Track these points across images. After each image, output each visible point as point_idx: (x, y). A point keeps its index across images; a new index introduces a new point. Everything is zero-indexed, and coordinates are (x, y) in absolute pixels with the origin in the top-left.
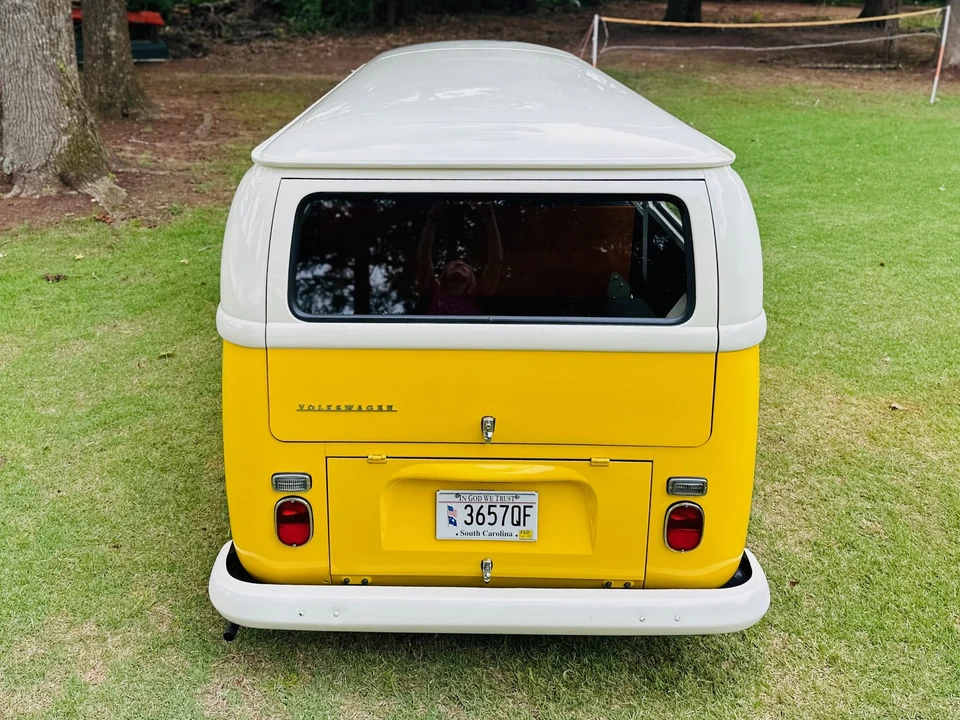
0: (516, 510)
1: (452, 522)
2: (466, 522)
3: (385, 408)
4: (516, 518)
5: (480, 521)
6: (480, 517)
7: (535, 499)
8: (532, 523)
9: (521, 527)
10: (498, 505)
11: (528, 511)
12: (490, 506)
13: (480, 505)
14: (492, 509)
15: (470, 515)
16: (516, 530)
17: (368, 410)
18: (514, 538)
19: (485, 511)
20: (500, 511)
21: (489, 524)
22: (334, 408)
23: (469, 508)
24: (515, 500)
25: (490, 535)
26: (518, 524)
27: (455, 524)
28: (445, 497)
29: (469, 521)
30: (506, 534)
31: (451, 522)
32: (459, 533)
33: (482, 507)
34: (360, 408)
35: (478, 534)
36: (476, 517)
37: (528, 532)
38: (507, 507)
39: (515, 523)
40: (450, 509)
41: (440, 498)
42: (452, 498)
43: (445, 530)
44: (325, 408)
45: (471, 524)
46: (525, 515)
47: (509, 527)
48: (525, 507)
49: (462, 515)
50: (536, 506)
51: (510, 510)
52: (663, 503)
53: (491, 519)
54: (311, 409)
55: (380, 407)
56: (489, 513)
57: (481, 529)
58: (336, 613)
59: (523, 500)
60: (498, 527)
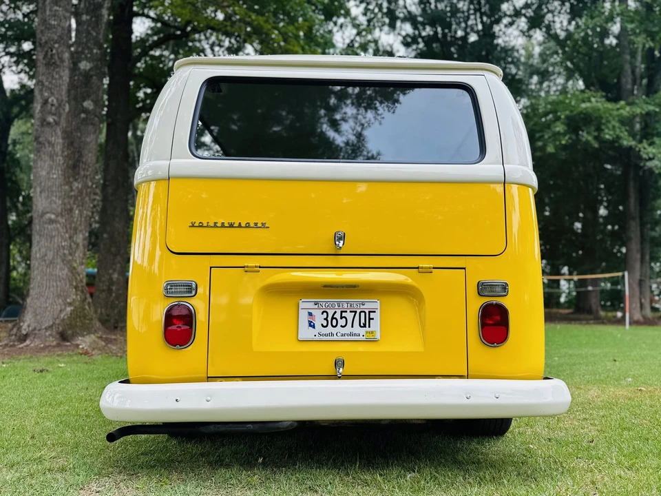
0: (363, 314)
1: (312, 325)
2: (322, 325)
3: (259, 225)
4: (363, 321)
5: (334, 324)
6: (334, 321)
7: (377, 305)
8: (375, 325)
9: (367, 329)
10: (348, 311)
11: (372, 315)
12: (342, 312)
13: (334, 311)
14: (344, 314)
15: (326, 319)
16: (362, 331)
17: (246, 227)
18: (361, 338)
19: (338, 316)
20: (349, 316)
21: (341, 326)
22: (219, 225)
23: (325, 314)
24: (362, 307)
25: (342, 335)
26: (365, 326)
27: (314, 327)
28: (306, 305)
29: (325, 324)
30: (355, 335)
31: (310, 325)
32: (317, 335)
33: (335, 312)
34: (240, 226)
35: (332, 335)
36: (331, 321)
37: (372, 332)
38: (356, 312)
39: (362, 325)
40: (310, 314)
41: (302, 305)
42: (311, 305)
43: (306, 333)
44: (212, 225)
45: (327, 326)
46: (370, 319)
47: (357, 329)
48: (369, 312)
49: (319, 319)
50: (378, 312)
51: (358, 314)
52: (476, 303)
53: (342, 322)
54: (201, 225)
55: (256, 224)
56: (342, 318)
57: (334, 330)
58: (209, 398)
59: (368, 306)
60: (348, 329)
